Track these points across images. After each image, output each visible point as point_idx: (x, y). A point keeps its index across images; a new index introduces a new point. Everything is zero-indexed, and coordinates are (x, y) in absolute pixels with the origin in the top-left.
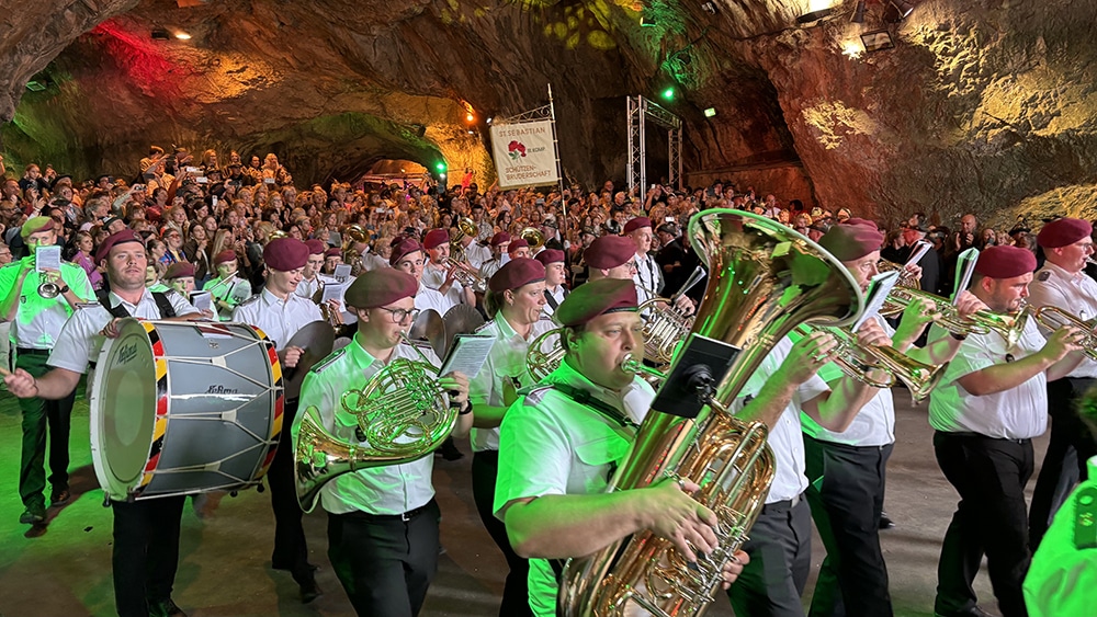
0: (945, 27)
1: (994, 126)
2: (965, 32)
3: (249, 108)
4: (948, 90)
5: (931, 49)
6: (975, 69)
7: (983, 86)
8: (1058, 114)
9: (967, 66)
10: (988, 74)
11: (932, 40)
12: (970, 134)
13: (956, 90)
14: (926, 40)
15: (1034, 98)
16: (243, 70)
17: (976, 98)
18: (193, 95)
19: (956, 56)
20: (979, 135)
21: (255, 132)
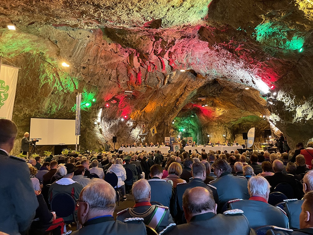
0: (284, 96)
1: (300, 118)
2: (288, 96)
3: (225, 117)
4: (289, 110)
5: (283, 101)
6: (293, 105)
7: (296, 108)
8: (308, 114)
9: (291, 104)
10: (296, 105)
11: (283, 99)
12: (296, 120)
13: (290, 110)
14: (281, 99)
15: (303, 111)
16: (220, 110)
17: (295, 112)
18: (214, 116)
19: (288, 102)
20: (298, 120)
21: (229, 122)
